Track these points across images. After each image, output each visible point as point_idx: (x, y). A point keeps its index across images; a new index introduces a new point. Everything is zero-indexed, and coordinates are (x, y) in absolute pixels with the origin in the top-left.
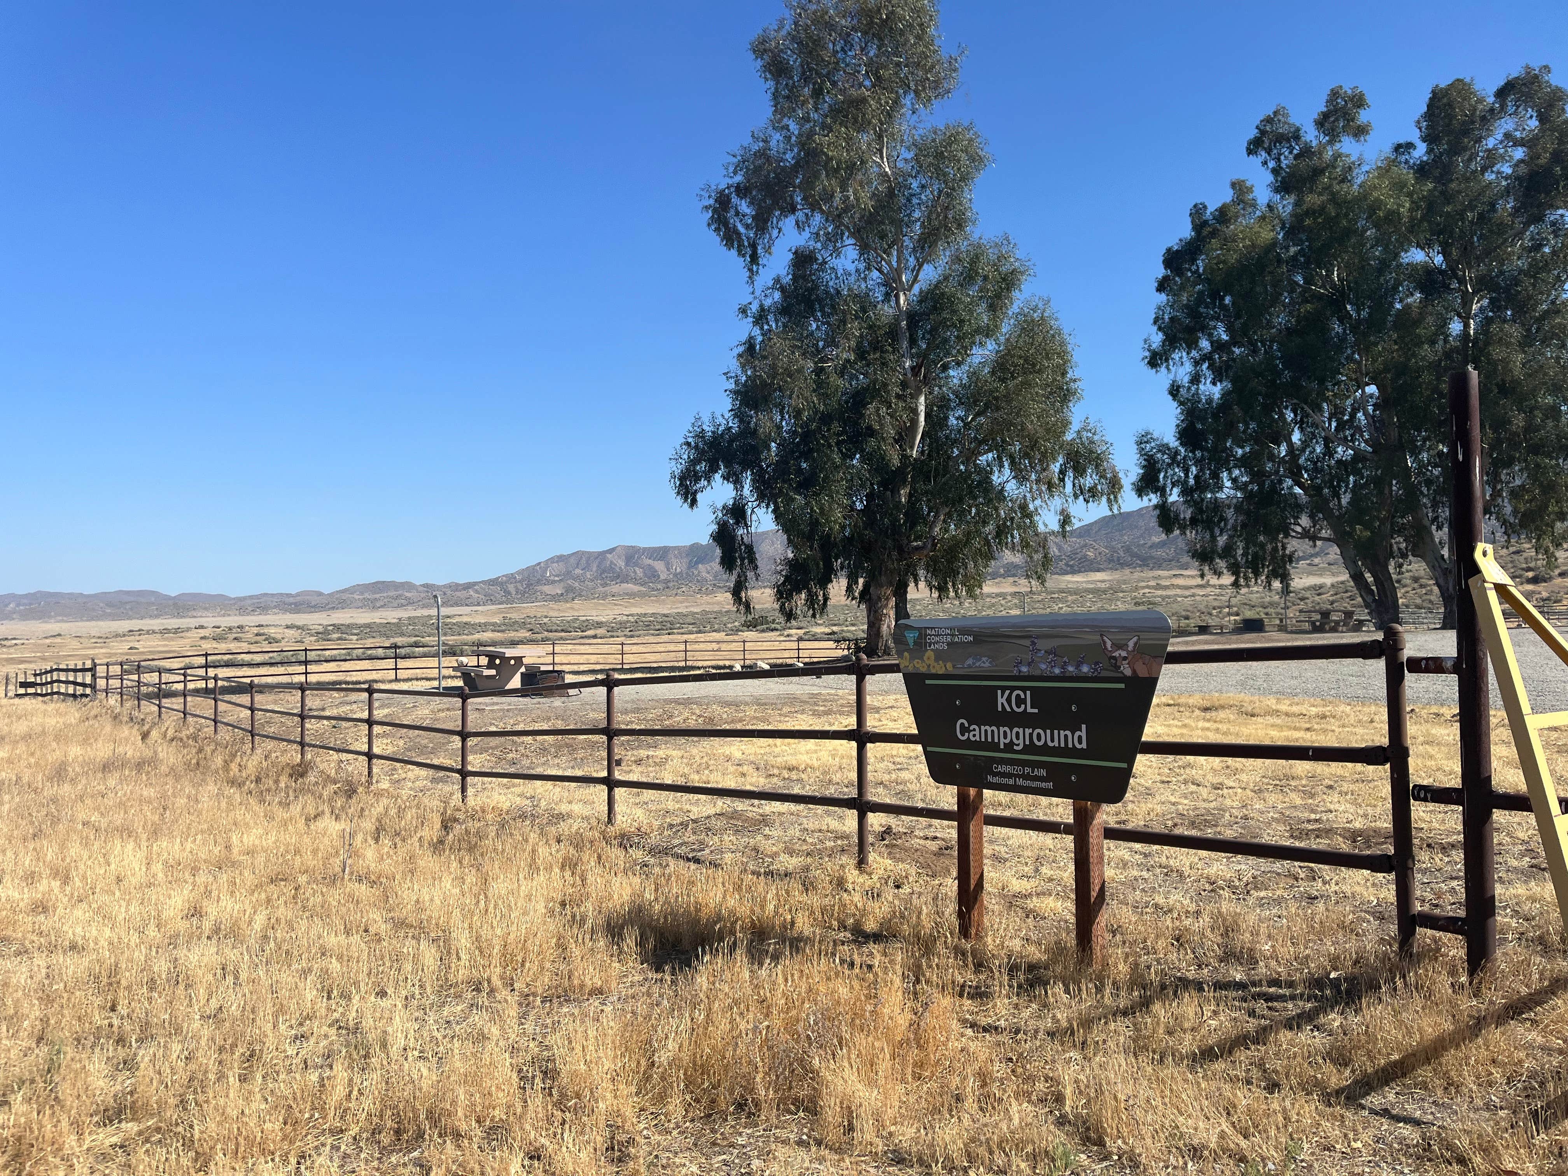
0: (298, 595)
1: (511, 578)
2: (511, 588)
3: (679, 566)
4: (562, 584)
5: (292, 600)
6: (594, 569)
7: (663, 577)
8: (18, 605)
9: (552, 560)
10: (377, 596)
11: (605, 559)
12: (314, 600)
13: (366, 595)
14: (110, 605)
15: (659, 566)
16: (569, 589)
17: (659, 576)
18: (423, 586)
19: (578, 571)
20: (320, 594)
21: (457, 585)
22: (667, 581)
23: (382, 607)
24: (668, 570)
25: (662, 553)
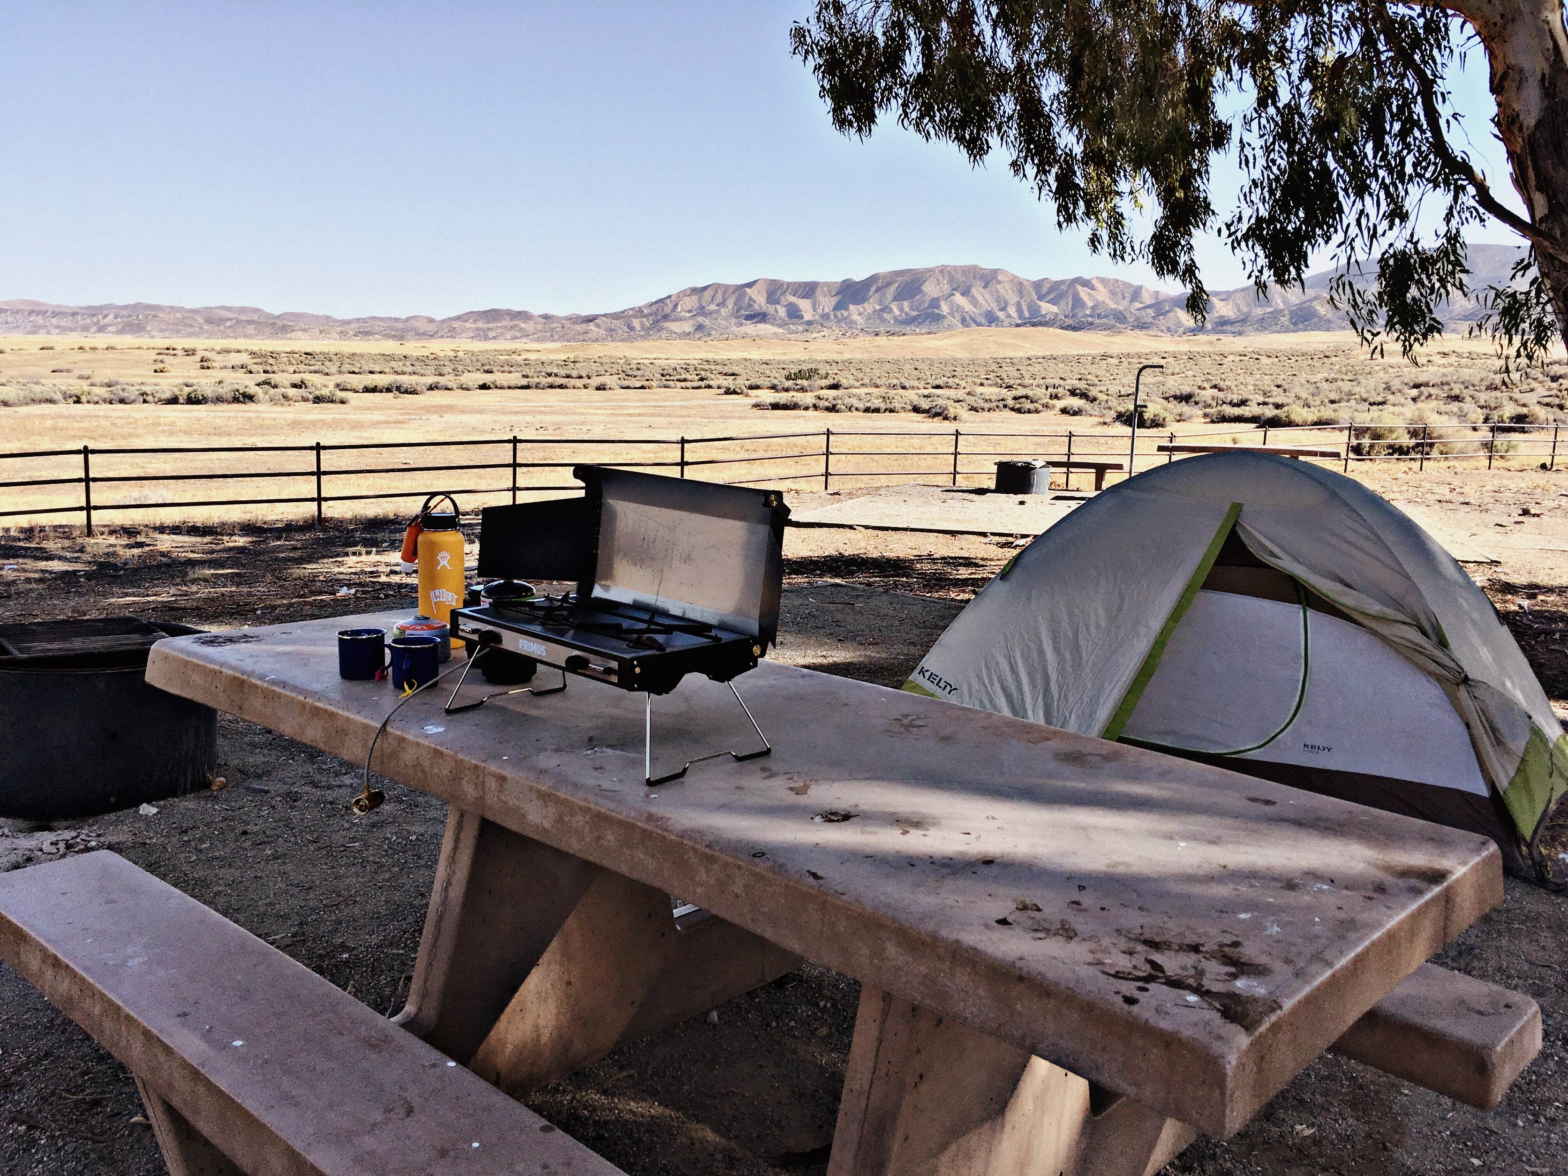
0: (408, 319)
1: (639, 312)
2: (636, 323)
3: (827, 303)
4: (691, 322)
5: (400, 325)
6: (730, 306)
7: (807, 317)
8: (116, 317)
9: (683, 294)
10: (491, 325)
11: (742, 295)
12: (423, 326)
13: (480, 324)
14: (209, 321)
15: (804, 305)
16: (700, 328)
17: (802, 317)
18: (542, 316)
19: (713, 307)
20: (431, 320)
21: (579, 317)
22: (809, 323)
23: (494, 338)
24: (815, 310)
25: (809, 290)
